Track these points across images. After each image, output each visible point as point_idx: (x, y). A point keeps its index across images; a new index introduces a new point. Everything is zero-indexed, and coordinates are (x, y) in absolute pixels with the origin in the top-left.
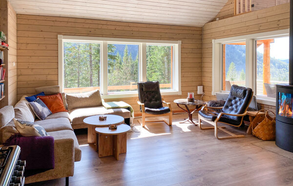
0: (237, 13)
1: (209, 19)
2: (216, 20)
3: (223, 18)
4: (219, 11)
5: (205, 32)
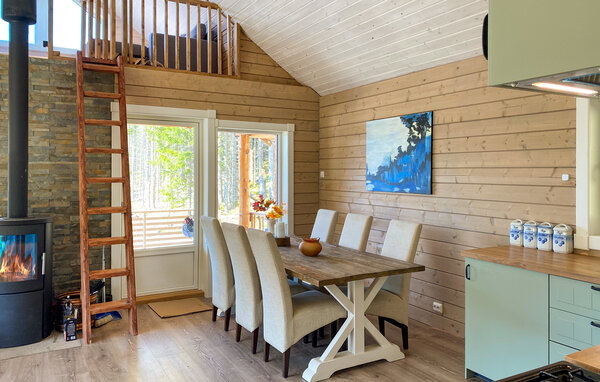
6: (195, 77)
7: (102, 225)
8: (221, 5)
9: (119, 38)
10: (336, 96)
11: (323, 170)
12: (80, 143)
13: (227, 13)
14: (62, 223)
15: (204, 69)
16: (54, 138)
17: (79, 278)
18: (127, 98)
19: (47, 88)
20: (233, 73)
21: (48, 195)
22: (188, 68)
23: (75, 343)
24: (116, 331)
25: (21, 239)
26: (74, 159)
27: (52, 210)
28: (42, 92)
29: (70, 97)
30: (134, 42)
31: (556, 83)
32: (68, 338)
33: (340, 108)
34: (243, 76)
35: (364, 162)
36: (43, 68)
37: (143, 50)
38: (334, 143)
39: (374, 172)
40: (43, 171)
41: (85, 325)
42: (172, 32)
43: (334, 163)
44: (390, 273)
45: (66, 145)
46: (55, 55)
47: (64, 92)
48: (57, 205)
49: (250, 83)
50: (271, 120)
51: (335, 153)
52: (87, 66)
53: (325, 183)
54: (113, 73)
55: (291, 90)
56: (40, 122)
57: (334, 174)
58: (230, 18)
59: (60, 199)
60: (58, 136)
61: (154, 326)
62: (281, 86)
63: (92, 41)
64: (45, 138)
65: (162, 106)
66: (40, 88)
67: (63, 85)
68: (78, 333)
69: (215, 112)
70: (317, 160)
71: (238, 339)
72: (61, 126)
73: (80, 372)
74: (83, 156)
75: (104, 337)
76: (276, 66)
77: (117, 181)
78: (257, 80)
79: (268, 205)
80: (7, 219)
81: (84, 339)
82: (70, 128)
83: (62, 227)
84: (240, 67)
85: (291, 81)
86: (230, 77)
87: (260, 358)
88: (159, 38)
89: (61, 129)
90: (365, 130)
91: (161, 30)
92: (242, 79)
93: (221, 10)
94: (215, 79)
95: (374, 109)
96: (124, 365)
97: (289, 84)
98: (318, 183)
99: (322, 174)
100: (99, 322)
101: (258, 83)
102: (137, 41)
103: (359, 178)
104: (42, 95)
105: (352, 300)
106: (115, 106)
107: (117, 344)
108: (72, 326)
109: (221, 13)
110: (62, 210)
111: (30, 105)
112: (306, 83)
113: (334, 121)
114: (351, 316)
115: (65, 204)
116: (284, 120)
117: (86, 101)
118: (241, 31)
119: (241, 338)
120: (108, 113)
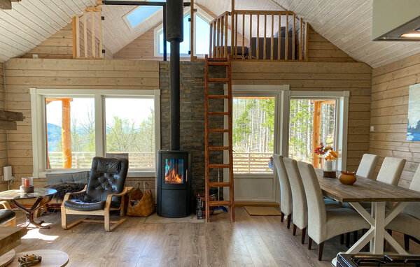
0: (78, 55)
1: (20, 53)
2: (32, 57)
3: (48, 56)
4: (38, 43)
5: (9, 73)
6: (276, 63)
7: (218, 157)
8: (295, 12)
9: (229, 44)
10: (385, 67)
11: (373, 125)
12: (206, 109)
13: (299, 17)
14: (197, 155)
15: (283, 58)
16: (194, 107)
17: (204, 186)
18: (232, 81)
19: (190, 78)
20: (303, 58)
21: (190, 139)
22: (272, 58)
23: (202, 221)
24: (224, 218)
25: (177, 162)
26: (203, 119)
27: (193, 147)
28: (188, 81)
29: (202, 83)
30: (238, 45)
31: (412, 32)
32: (198, 218)
33: (388, 77)
34: (310, 59)
35: (407, 119)
36: (188, 66)
37: (243, 49)
38: (383, 104)
39: (414, 126)
40: (189, 126)
41: (207, 212)
42: (262, 35)
43: (382, 120)
44: (407, 200)
45: (200, 111)
46: (194, 58)
47: (199, 80)
48: (195, 145)
49: (315, 64)
50: (330, 89)
51: (383, 112)
52: (210, 63)
53: (374, 135)
54: (225, 66)
55: (348, 66)
56: (187, 98)
57: (382, 128)
58: (302, 19)
59: (197, 142)
60: (196, 106)
61: (245, 219)
62: (339, 64)
63: (215, 48)
64: (190, 107)
65: (254, 84)
66: (187, 78)
67: (198, 76)
68: (203, 216)
69: (289, 86)
70: (369, 118)
71: (294, 234)
72: (197, 100)
73: (201, 235)
74: (207, 117)
75: (216, 220)
76: (336, 49)
77: (225, 131)
78: (321, 61)
79: (326, 150)
80: (171, 150)
81: (206, 220)
82: (202, 101)
83: (198, 157)
84: (308, 53)
85: (348, 59)
86: (300, 61)
87: (306, 247)
88: (253, 40)
89: (198, 102)
90: (408, 92)
91: (255, 35)
92: (309, 61)
93: (295, 15)
94: (290, 63)
95: (416, 75)
96: (224, 236)
97: (347, 61)
98: (368, 135)
99: (372, 128)
100: (215, 212)
101: (321, 63)
102: (240, 44)
103: (401, 131)
104: (187, 83)
105: (374, 217)
106: (226, 87)
107: (223, 225)
108: (200, 211)
109: (296, 17)
110: (198, 148)
111: (181, 89)
112: (361, 59)
113: (383, 87)
114: (373, 228)
115: (199, 145)
116: (341, 89)
117: (209, 85)
118: (310, 27)
119: (296, 234)
120: (222, 91)
